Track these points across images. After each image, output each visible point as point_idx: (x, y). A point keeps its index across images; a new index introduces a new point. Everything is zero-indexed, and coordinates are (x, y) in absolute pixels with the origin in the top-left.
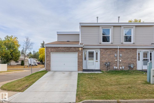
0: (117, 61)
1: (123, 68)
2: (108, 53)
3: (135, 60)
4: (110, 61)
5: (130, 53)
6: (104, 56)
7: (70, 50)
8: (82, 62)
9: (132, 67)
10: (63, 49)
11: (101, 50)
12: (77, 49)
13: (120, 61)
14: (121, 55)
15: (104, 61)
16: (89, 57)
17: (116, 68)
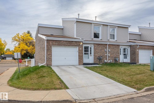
0: (107, 55)
1: (111, 61)
2: (100, 48)
3: (118, 55)
4: (102, 56)
5: (115, 48)
6: (97, 50)
7: (72, 44)
8: (82, 56)
9: (118, 60)
10: (65, 43)
11: (95, 45)
12: (78, 43)
13: (109, 55)
14: (109, 50)
15: (97, 55)
16: (85, 52)
17: (106, 61)
